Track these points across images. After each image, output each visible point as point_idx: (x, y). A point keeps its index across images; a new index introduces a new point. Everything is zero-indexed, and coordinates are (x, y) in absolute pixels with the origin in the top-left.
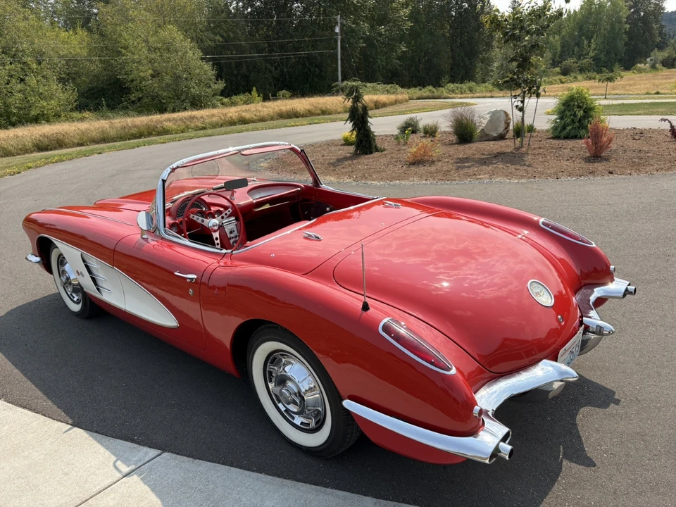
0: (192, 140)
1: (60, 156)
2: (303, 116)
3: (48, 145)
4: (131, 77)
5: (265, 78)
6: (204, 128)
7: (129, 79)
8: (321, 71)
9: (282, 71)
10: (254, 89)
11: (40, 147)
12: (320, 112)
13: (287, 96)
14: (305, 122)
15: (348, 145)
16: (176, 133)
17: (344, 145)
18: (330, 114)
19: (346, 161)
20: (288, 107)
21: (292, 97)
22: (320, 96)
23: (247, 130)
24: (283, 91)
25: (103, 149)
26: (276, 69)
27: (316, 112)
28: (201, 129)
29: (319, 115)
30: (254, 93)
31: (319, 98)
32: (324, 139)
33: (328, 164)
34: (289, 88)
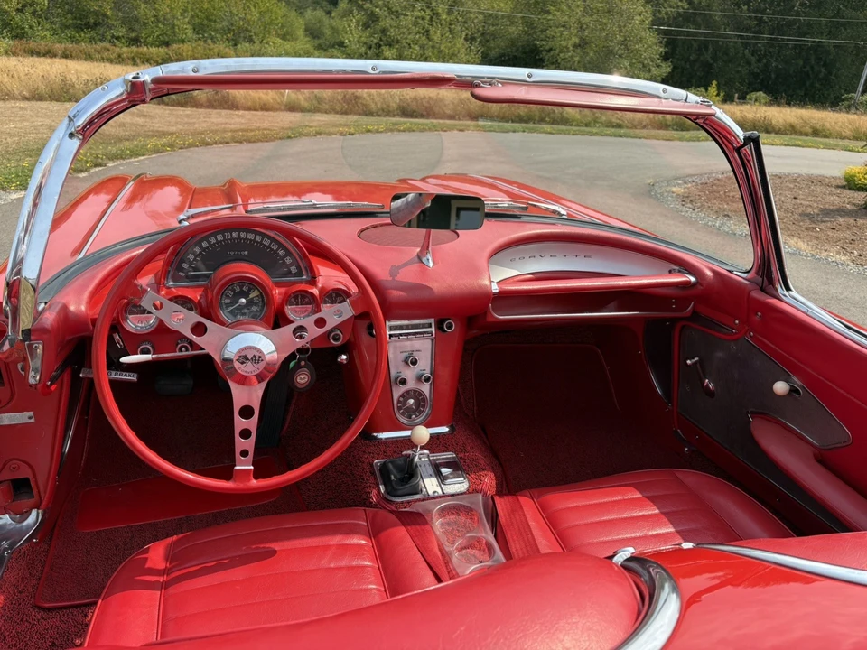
0: (593, 138)
1: (411, 124)
2: (777, 132)
3: (414, 111)
4: (551, 44)
5: (738, 72)
6: (619, 126)
7: (547, 48)
8: (830, 73)
9: (767, 65)
10: (714, 83)
11: (406, 112)
12: (810, 131)
13: (763, 101)
14: (778, 142)
15: (850, 189)
16: (578, 125)
17: (844, 187)
18: (826, 137)
19: (841, 216)
20: (758, 115)
21: (770, 104)
22: (818, 108)
23: (681, 139)
24: (758, 94)
25: (468, 126)
26: (759, 61)
27: (803, 130)
28: (613, 127)
29: (807, 135)
30: (713, 89)
31: (814, 111)
32: (804, 171)
33: (800, 215)
34: (768, 92)
